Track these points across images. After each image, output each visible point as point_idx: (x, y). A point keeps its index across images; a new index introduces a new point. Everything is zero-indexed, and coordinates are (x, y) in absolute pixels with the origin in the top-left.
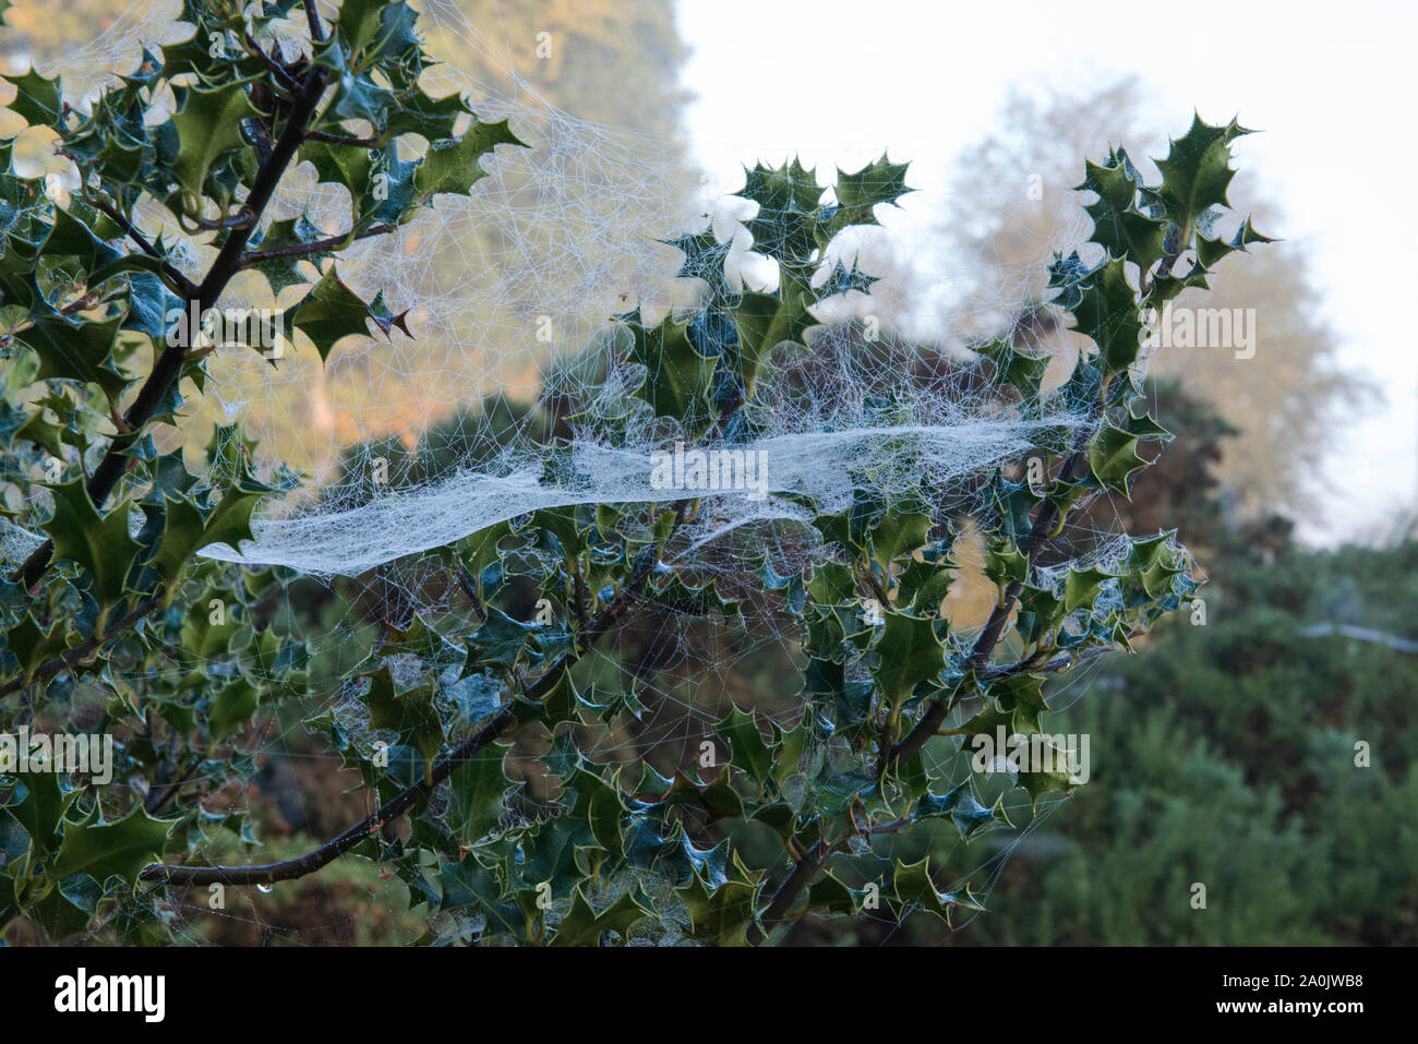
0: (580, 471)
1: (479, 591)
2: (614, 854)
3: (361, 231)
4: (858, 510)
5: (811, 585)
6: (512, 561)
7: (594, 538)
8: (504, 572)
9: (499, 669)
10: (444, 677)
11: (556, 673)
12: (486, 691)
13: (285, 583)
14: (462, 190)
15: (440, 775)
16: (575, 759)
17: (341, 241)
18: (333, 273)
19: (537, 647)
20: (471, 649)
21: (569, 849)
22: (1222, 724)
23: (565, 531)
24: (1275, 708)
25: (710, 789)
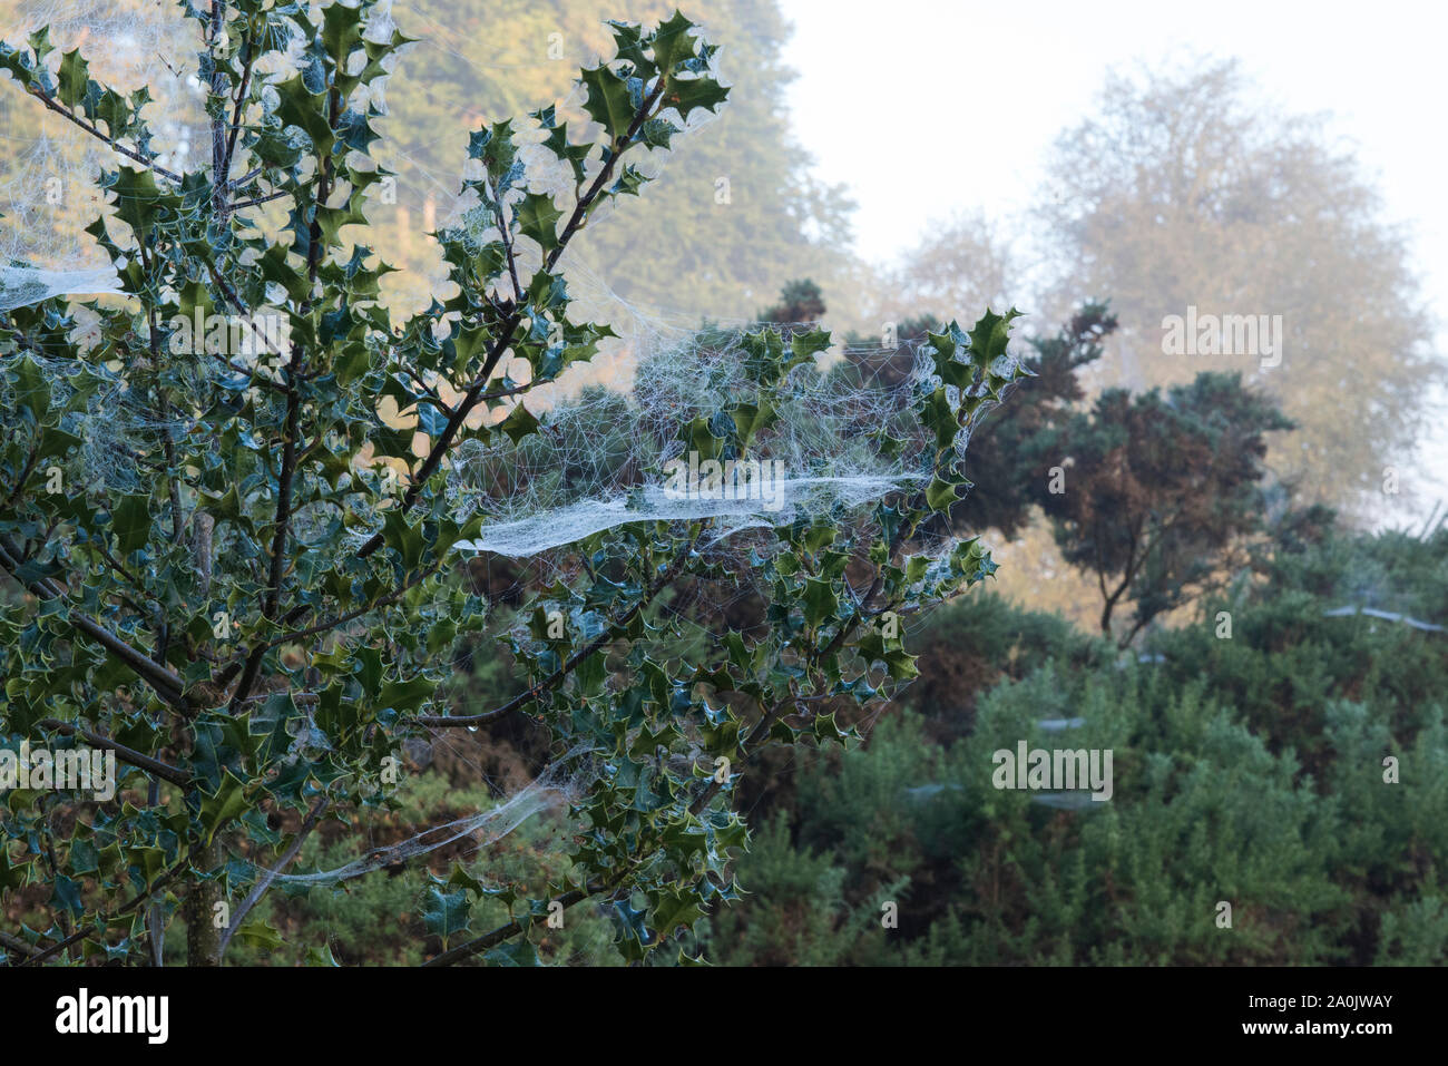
0: (648, 501)
1: (592, 566)
2: (664, 708)
3: (536, 382)
4: (797, 524)
5: (778, 565)
6: (609, 550)
7: (655, 537)
8: (606, 556)
9: (603, 609)
10: (572, 614)
11: (634, 611)
12: (596, 621)
13: (467, 560)
14: (586, 359)
15: (569, 668)
16: (643, 655)
17: (526, 388)
18: (522, 404)
19: (623, 597)
20: (588, 598)
21: (639, 704)
22: (1251, 695)
23: (639, 535)
24: (1299, 682)
25: (716, 675)
